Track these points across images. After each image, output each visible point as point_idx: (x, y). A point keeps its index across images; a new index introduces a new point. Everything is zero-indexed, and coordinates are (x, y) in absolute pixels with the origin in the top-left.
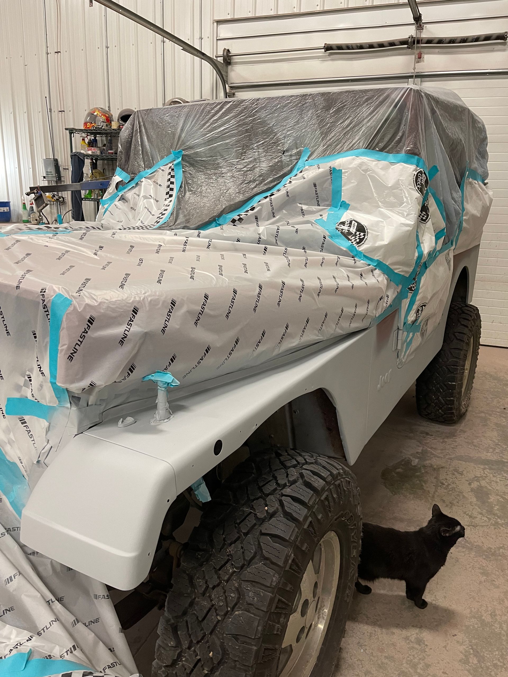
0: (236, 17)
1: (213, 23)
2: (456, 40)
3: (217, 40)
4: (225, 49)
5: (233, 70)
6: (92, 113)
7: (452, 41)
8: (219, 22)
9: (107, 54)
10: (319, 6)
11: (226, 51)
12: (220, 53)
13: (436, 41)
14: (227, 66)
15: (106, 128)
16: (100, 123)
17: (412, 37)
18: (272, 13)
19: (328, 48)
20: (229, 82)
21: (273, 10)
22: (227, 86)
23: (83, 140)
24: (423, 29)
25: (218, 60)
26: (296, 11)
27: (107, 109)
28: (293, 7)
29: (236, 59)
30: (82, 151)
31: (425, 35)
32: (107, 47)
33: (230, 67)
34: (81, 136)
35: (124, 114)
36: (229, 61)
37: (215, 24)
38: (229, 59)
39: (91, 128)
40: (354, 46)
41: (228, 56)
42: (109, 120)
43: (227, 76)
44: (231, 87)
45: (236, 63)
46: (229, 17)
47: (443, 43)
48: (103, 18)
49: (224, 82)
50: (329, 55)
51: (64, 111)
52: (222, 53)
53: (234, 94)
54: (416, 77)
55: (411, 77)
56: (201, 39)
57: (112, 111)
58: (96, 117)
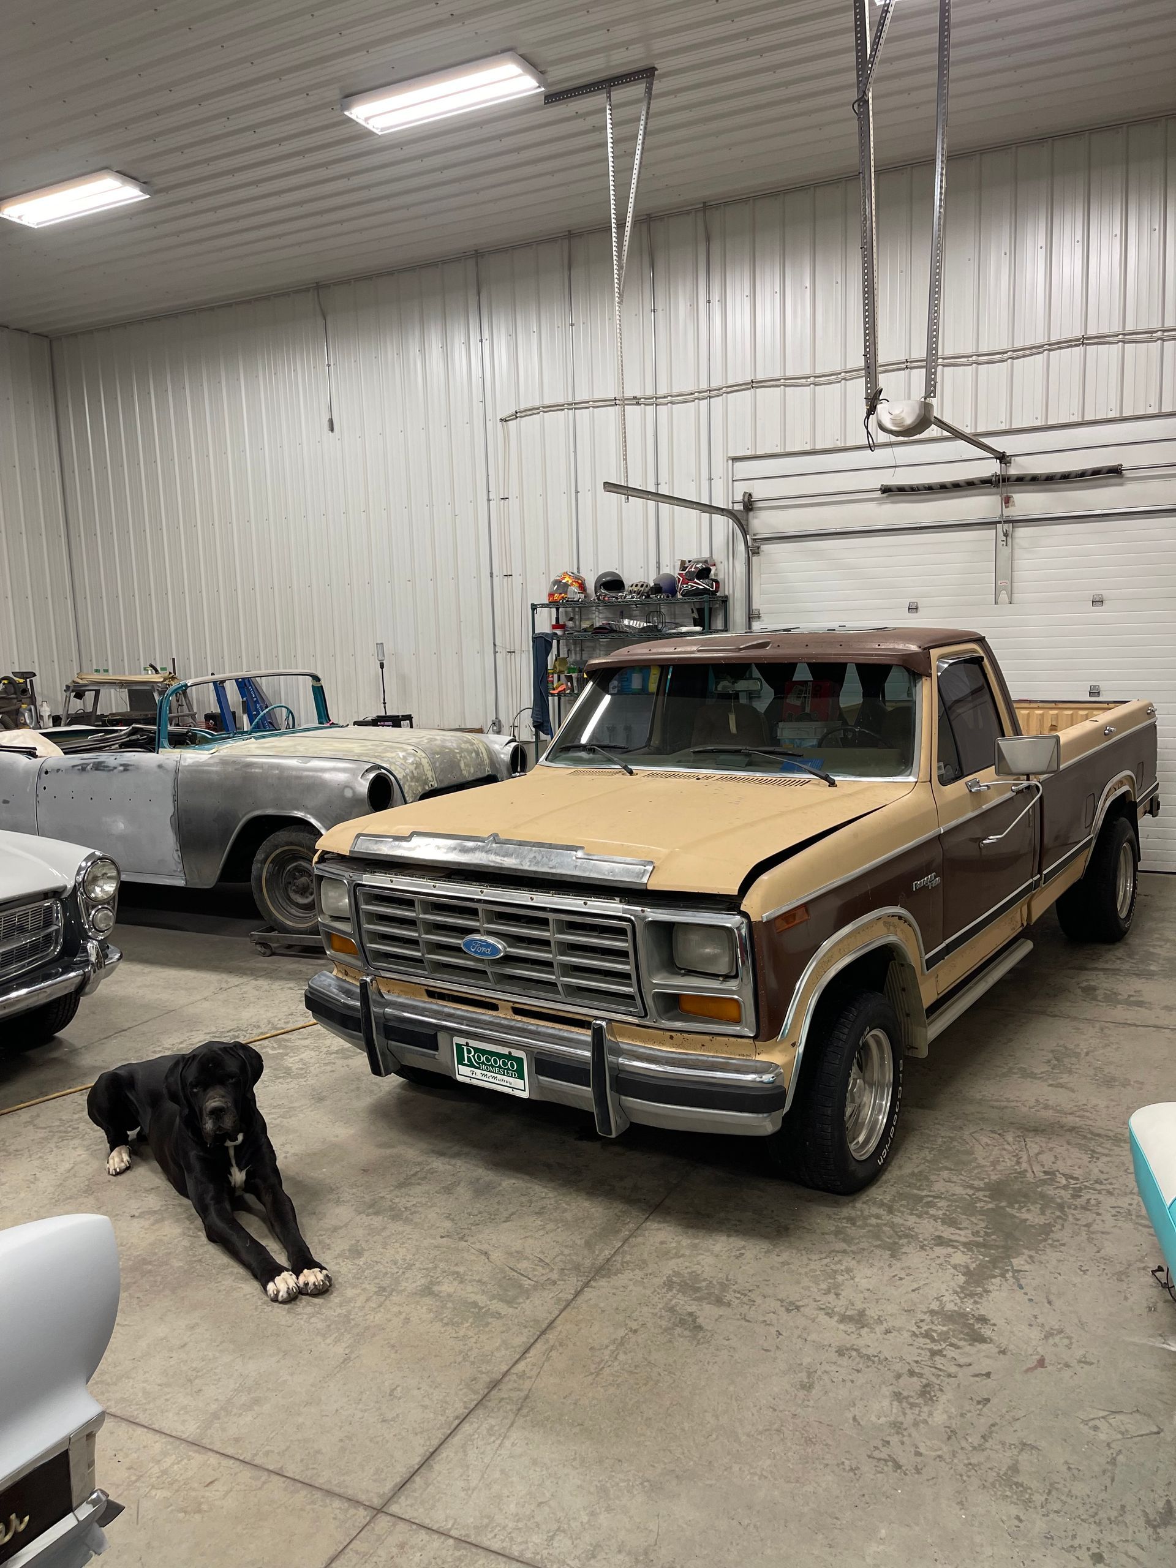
0: (759, 453)
1: (727, 461)
2: (1055, 476)
3: (733, 481)
4: (745, 493)
5: (756, 518)
6: (560, 579)
7: (1050, 478)
8: (735, 459)
9: (577, 501)
11: (747, 495)
12: (739, 497)
13: (1028, 478)
14: (748, 514)
15: (580, 596)
16: (574, 592)
17: (997, 475)
18: (807, 448)
19: (886, 490)
20: (751, 533)
22: (749, 538)
24: (1010, 464)
25: (736, 508)
26: (840, 444)
27: (575, 571)
28: (836, 439)
29: (760, 504)
30: (546, 631)
31: (1013, 471)
32: (577, 492)
33: (751, 514)
34: (544, 612)
35: (603, 579)
36: (750, 507)
37: (730, 462)
38: (750, 505)
39: (557, 600)
40: (921, 488)
41: (749, 501)
42: (582, 587)
43: (748, 526)
44: (755, 540)
45: (761, 509)
46: (748, 453)
47: (1037, 481)
48: (572, 454)
49: (745, 533)
50: (888, 498)
51: (511, 575)
52: (741, 498)
53: (759, 548)
54: (1006, 522)
55: (1000, 522)
56: (710, 479)
57: (583, 574)
58: (566, 585)
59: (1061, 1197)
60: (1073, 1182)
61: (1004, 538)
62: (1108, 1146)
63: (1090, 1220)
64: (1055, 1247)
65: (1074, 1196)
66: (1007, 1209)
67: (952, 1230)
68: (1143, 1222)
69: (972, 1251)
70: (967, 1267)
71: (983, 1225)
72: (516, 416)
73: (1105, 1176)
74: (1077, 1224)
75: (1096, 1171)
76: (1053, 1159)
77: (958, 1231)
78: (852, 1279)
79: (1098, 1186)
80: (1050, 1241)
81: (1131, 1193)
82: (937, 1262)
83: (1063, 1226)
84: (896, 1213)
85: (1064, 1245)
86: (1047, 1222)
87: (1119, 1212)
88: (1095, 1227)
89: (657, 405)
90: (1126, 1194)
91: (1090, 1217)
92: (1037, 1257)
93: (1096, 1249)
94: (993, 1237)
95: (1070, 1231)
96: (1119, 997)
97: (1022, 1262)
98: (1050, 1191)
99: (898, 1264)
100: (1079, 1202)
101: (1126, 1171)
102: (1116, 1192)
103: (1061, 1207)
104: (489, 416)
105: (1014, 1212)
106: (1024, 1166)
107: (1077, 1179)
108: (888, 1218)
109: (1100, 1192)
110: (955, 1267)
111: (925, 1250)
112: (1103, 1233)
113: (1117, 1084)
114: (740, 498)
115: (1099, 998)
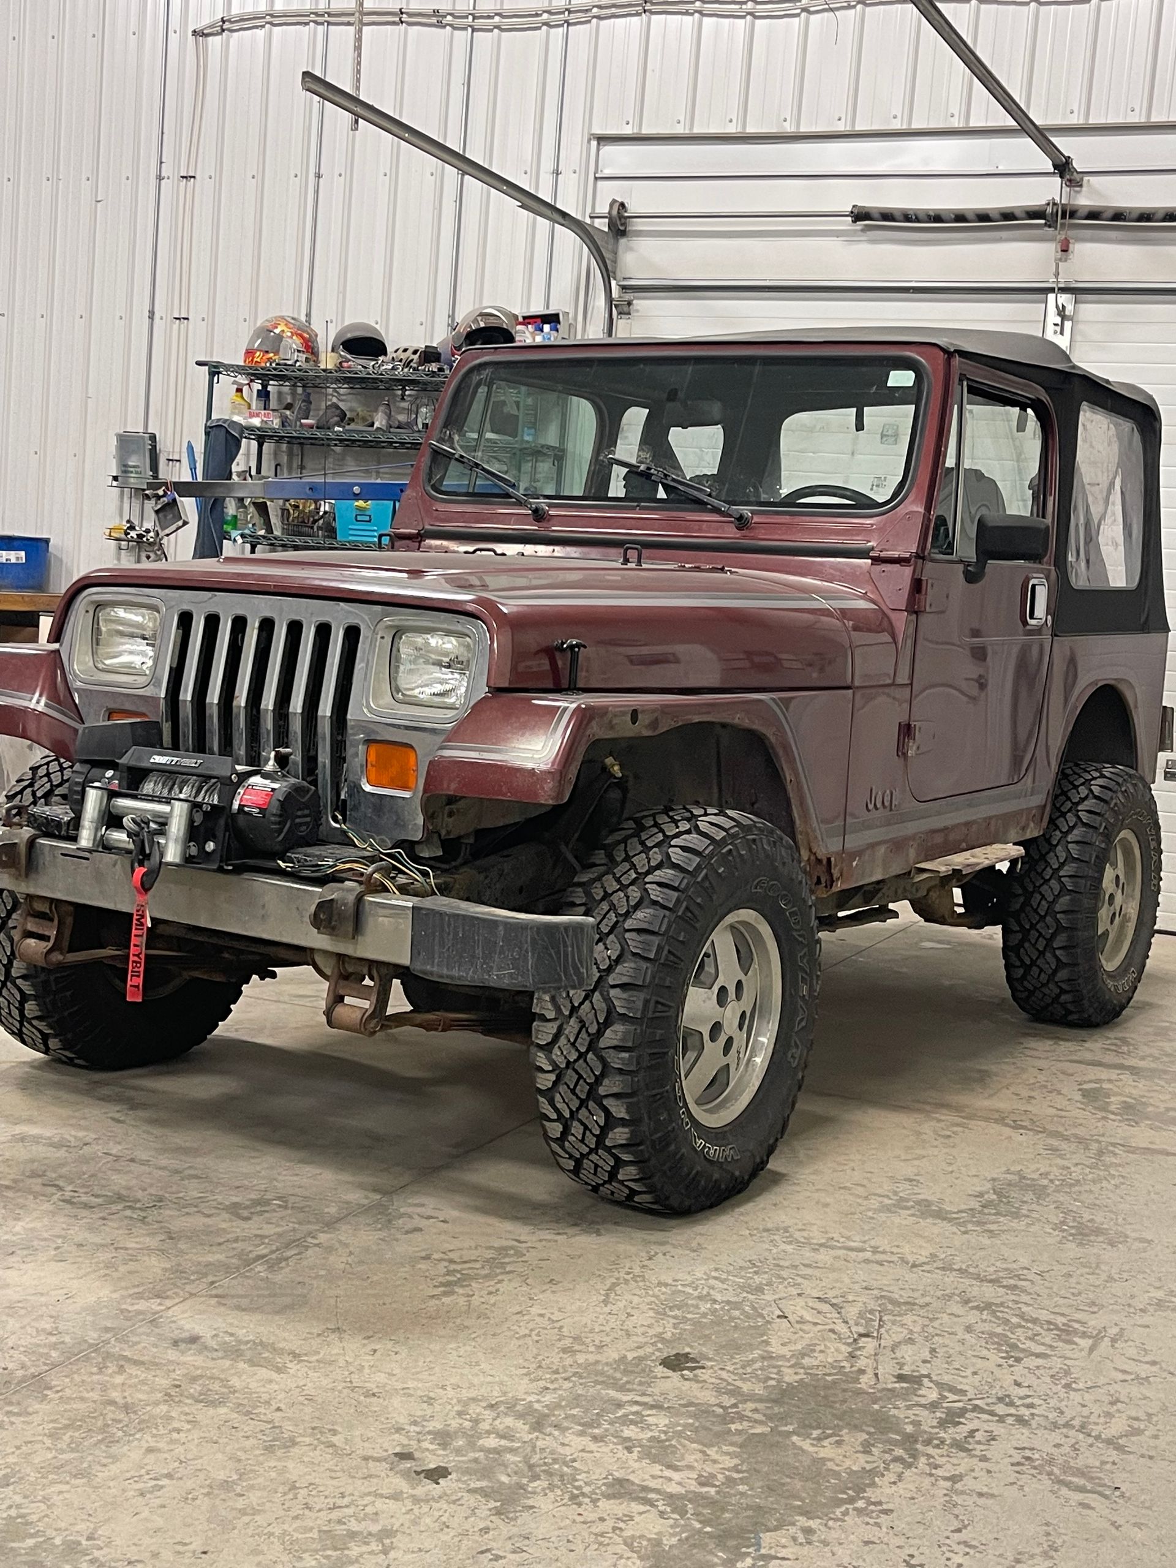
0: (646, 130)
1: (589, 141)
2: (1154, 214)
3: (596, 179)
4: (614, 201)
5: (631, 249)
6: (270, 328)
7: (1145, 216)
8: (603, 140)
9: (317, 192)
10: (843, 120)
11: (617, 205)
12: (603, 209)
13: (1109, 214)
14: (618, 240)
15: (305, 366)
16: (291, 352)
17: (1055, 204)
18: (732, 129)
19: (860, 215)
20: (619, 275)
21: (734, 121)
22: (613, 283)
23: (240, 390)
24: (1081, 186)
25: (596, 225)
26: (789, 128)
27: (303, 318)
28: (782, 118)
29: (638, 225)
30: (236, 418)
31: (1084, 200)
32: (319, 175)
33: (623, 241)
34: (234, 383)
35: (349, 336)
36: (622, 228)
37: (594, 143)
38: (622, 225)
39: (263, 365)
40: (921, 216)
41: (621, 217)
42: (310, 347)
43: (615, 262)
44: (624, 288)
45: (639, 234)
46: (628, 130)
47: (1124, 220)
49: (608, 275)
50: (862, 230)
51: (187, 319)
52: (607, 210)
53: (629, 303)
54: (1063, 290)
55: (1052, 290)
56: (557, 173)
57: (317, 326)
58: (280, 337)
59: (916, 1424)
60: (952, 1397)
61: (1058, 320)
62: (1047, 1340)
63: (961, 1470)
64: (869, 1514)
65: (943, 1424)
66: (795, 1438)
67: (657, 1469)
68: (1075, 1480)
69: (683, 1513)
70: (658, 1543)
71: (730, 1462)
72: (224, 26)
73: (1022, 1392)
74: (931, 1475)
75: (1008, 1380)
76: (926, 1355)
77: (668, 1473)
78: (385, 1552)
79: (1001, 1409)
80: (861, 1504)
81: (1067, 1425)
82: (594, 1530)
83: (900, 1476)
84: (549, 1430)
85: (886, 1512)
86: (868, 1467)
87: (1028, 1458)
88: (968, 1483)
89: (473, 31)
90: (1055, 1426)
91: (963, 1463)
92: (822, 1534)
93: (956, 1524)
94: (742, 1488)
95: (912, 1487)
96: (1150, 1109)
97: (783, 1540)
98: (899, 1411)
99: (506, 1529)
100: (949, 1434)
101: (1067, 1386)
102: (1034, 1423)
103: (909, 1441)
104: (174, 23)
105: (806, 1445)
106: (861, 1363)
107: (963, 1392)
108: (527, 1437)
109: (1001, 1419)
110: (629, 1543)
111: (580, 1505)
112: (981, 1495)
113: (1101, 1239)
114: (605, 210)
115: (1113, 1108)
